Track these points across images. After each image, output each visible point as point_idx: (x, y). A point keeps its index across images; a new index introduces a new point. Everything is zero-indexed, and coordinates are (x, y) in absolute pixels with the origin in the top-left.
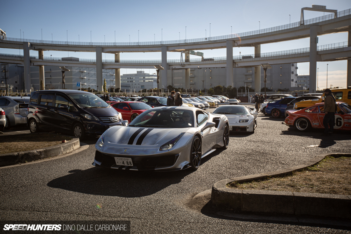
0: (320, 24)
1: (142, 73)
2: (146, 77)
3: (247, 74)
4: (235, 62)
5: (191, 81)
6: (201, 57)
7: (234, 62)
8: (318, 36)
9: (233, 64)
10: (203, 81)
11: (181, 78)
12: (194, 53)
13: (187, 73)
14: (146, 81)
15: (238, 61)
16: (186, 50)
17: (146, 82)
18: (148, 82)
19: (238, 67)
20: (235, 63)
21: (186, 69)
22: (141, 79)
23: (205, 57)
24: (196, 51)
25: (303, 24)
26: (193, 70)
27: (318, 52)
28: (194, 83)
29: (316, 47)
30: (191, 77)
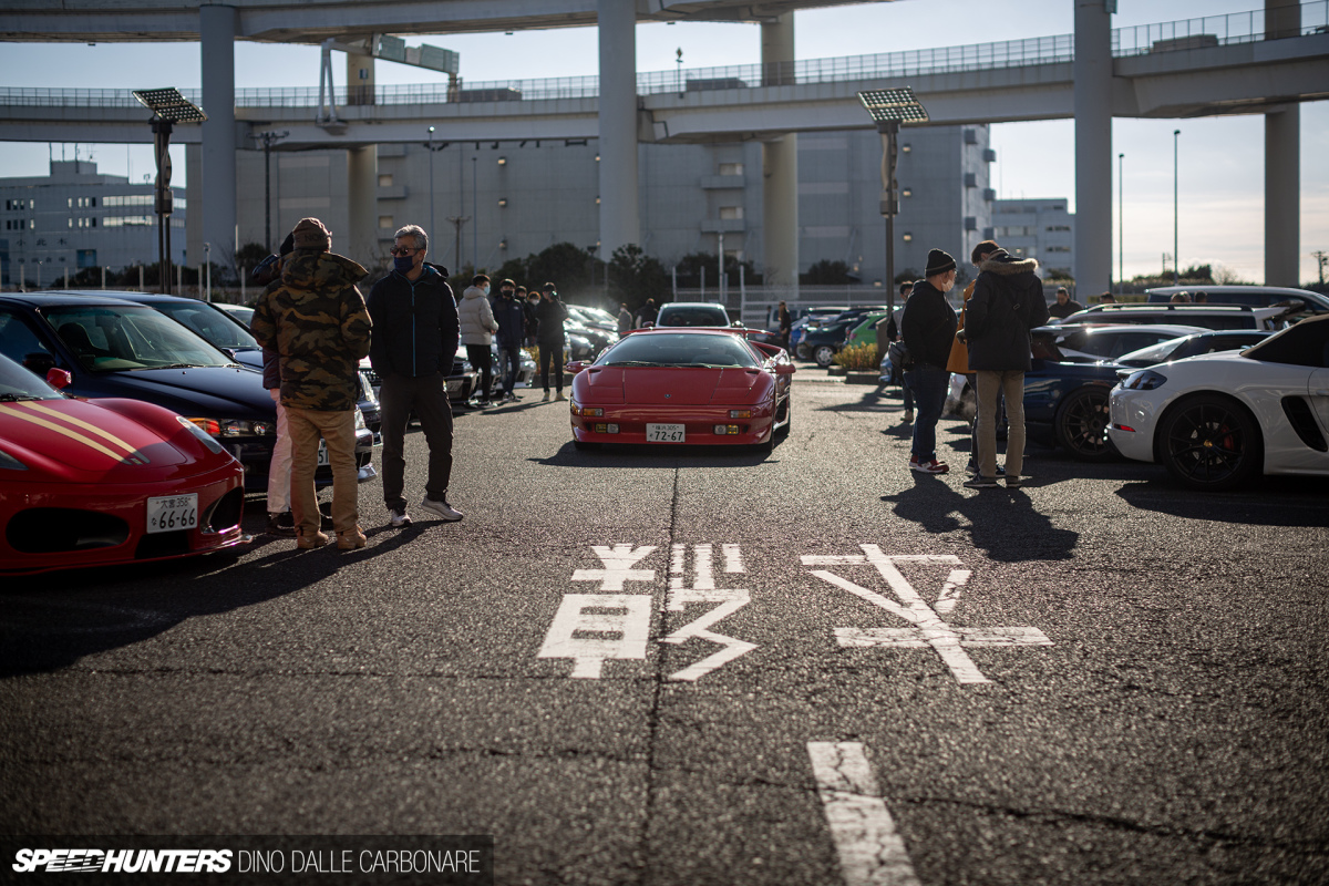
1: (84, 171)
2: (107, 201)
3: (716, 183)
4: (649, 106)
5: (386, 224)
7: (645, 111)
9: (639, 122)
10: (458, 223)
12: (400, 55)
13: (357, 174)
14: (107, 222)
15: (668, 104)
16: (355, 33)
17: (110, 228)
18: (117, 227)
19: (669, 141)
20: (651, 112)
21: (356, 149)
22: (75, 213)
26: (395, 155)
30: (382, 199)
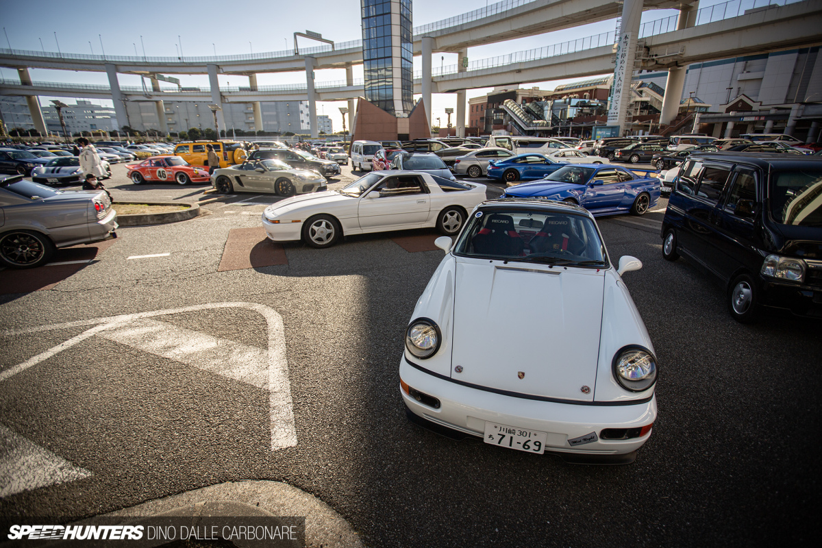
0: (315, 56)
1: (87, 104)
2: (96, 112)
3: (247, 112)
4: (224, 94)
5: (170, 120)
6: (176, 86)
7: (222, 96)
8: (314, 71)
9: (221, 99)
10: (186, 120)
11: (153, 114)
12: (164, 79)
13: (159, 108)
14: (97, 117)
16: (151, 73)
17: (99, 119)
18: (101, 119)
19: (229, 103)
20: (224, 96)
21: (157, 102)
22: (87, 114)
23: (183, 85)
24: (166, 76)
25: (298, 53)
26: (167, 103)
27: (315, 90)
28: (174, 122)
29: (313, 83)
30: (166, 114)
